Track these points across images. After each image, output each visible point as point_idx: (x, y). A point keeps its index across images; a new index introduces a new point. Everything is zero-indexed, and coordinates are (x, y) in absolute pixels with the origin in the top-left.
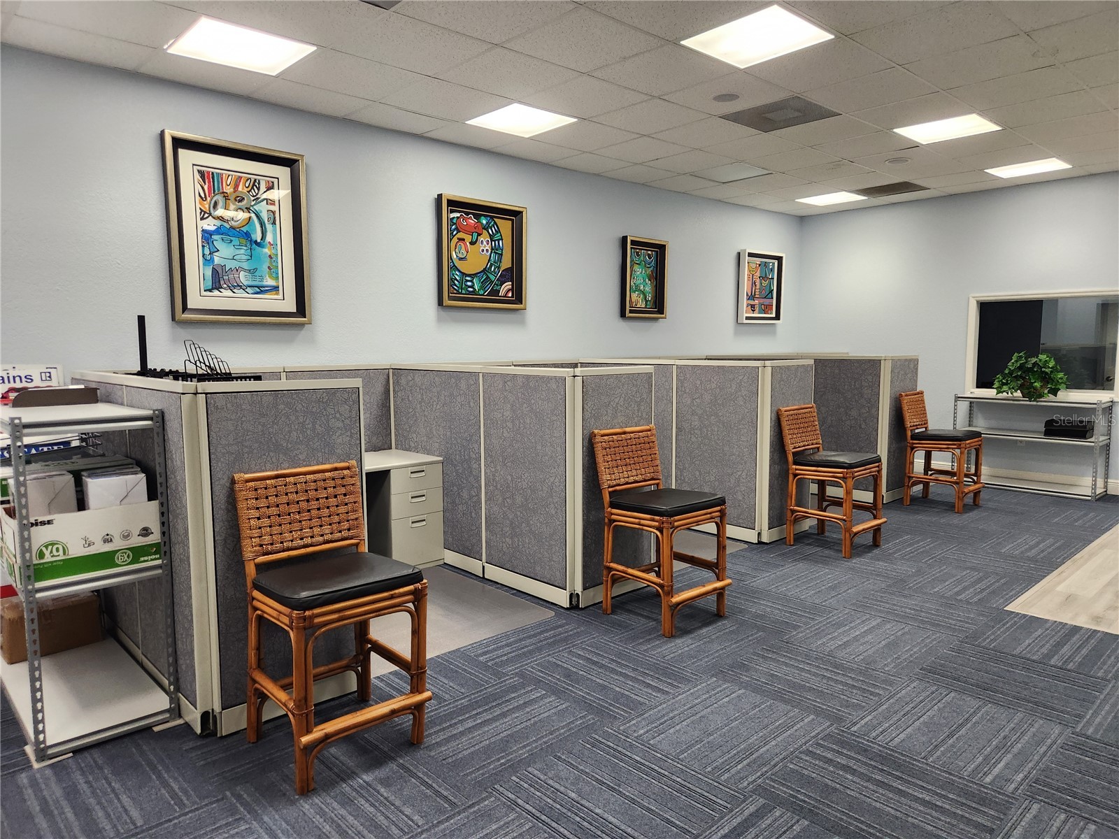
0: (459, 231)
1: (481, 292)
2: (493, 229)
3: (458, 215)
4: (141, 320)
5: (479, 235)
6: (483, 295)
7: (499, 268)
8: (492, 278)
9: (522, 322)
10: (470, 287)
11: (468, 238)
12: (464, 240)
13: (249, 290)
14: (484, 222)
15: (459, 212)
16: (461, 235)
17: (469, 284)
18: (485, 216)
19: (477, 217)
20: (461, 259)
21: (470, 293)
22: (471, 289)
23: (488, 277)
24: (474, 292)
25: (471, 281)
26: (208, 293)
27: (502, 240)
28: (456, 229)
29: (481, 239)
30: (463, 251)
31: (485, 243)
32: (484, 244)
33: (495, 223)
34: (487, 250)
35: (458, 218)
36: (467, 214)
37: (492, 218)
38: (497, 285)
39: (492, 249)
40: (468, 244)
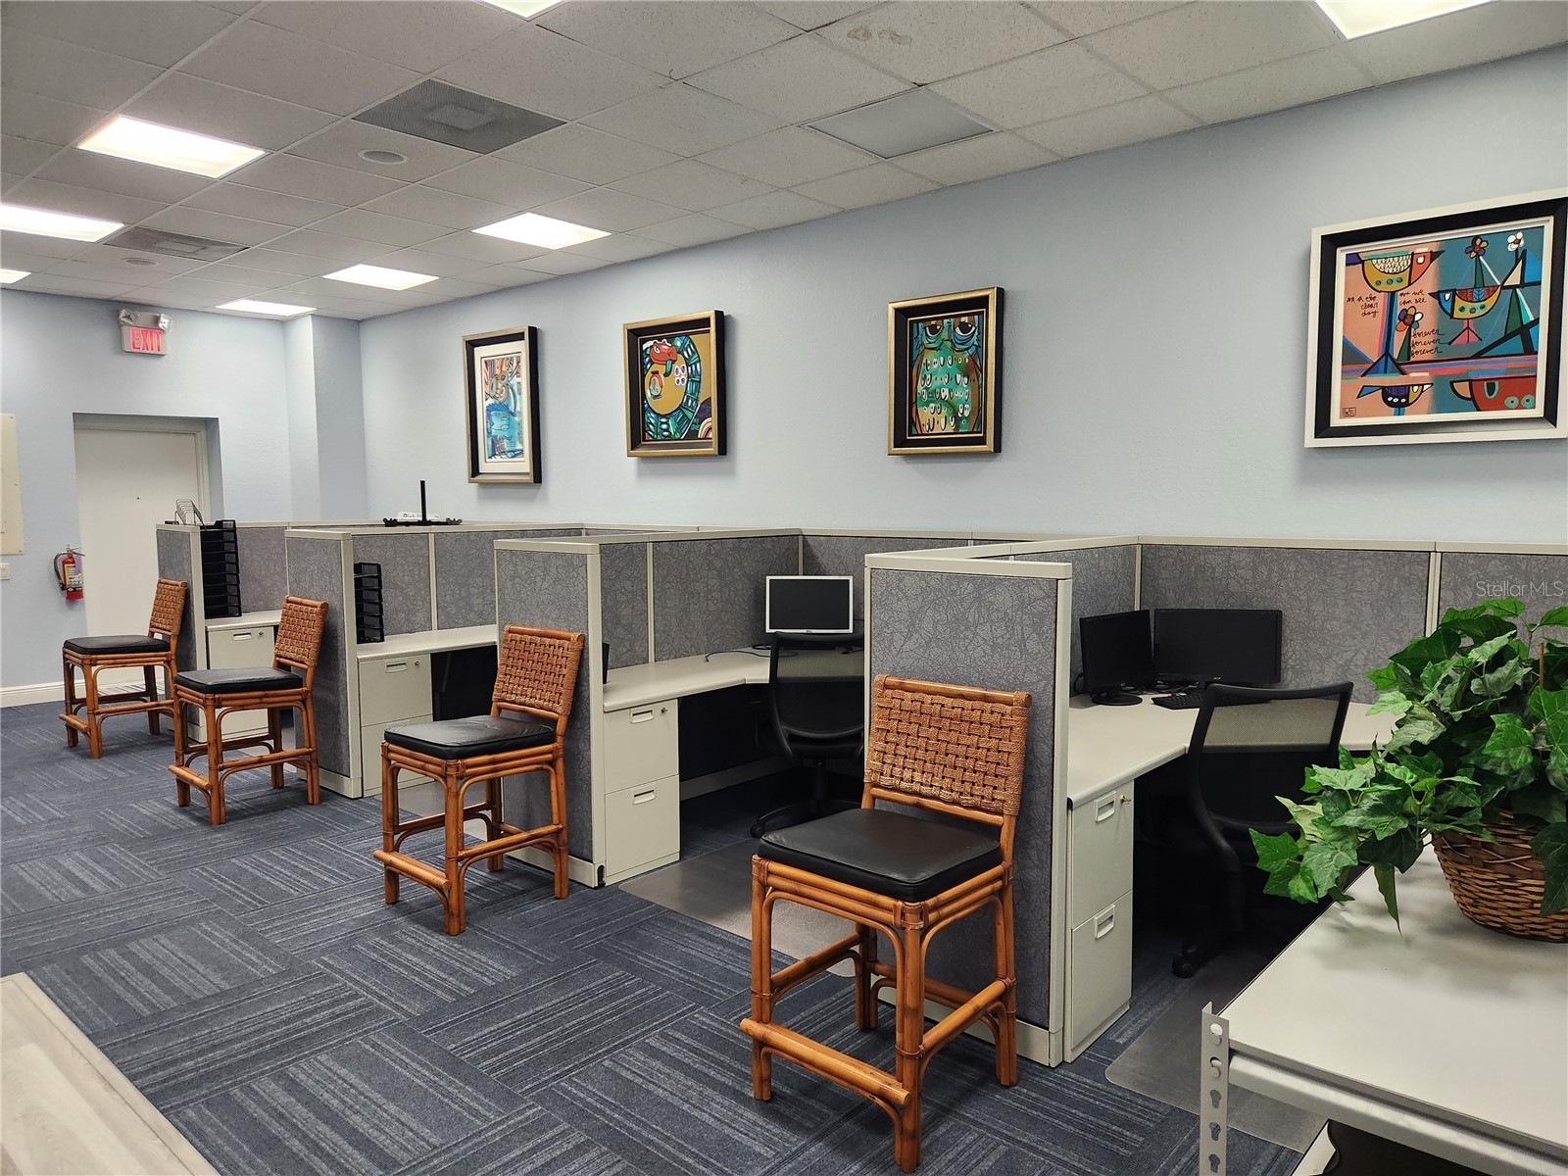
0: (652, 363)
1: (678, 436)
2: (689, 350)
3: (651, 343)
4: (423, 483)
5: (674, 362)
6: (679, 439)
7: (697, 400)
8: (690, 415)
9: (731, 473)
10: (665, 430)
11: (662, 369)
12: (657, 372)
13: (509, 455)
14: (679, 344)
15: (652, 339)
16: (655, 367)
17: (664, 426)
18: (680, 336)
19: (671, 339)
20: (655, 397)
21: (666, 438)
22: (666, 433)
23: (685, 415)
24: (670, 437)
25: (666, 423)
26: (490, 460)
27: (700, 361)
28: (650, 361)
29: (676, 366)
30: (658, 387)
31: (680, 371)
32: (680, 373)
33: (691, 341)
34: (683, 380)
35: (651, 347)
36: (660, 339)
37: (687, 335)
38: (695, 424)
39: (688, 378)
40: (662, 376)
